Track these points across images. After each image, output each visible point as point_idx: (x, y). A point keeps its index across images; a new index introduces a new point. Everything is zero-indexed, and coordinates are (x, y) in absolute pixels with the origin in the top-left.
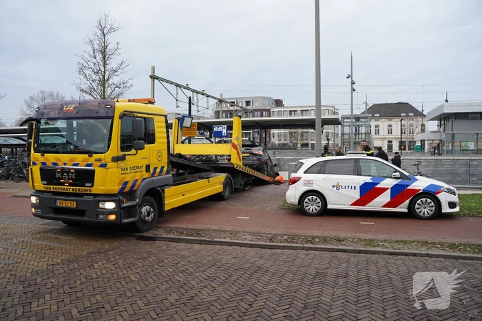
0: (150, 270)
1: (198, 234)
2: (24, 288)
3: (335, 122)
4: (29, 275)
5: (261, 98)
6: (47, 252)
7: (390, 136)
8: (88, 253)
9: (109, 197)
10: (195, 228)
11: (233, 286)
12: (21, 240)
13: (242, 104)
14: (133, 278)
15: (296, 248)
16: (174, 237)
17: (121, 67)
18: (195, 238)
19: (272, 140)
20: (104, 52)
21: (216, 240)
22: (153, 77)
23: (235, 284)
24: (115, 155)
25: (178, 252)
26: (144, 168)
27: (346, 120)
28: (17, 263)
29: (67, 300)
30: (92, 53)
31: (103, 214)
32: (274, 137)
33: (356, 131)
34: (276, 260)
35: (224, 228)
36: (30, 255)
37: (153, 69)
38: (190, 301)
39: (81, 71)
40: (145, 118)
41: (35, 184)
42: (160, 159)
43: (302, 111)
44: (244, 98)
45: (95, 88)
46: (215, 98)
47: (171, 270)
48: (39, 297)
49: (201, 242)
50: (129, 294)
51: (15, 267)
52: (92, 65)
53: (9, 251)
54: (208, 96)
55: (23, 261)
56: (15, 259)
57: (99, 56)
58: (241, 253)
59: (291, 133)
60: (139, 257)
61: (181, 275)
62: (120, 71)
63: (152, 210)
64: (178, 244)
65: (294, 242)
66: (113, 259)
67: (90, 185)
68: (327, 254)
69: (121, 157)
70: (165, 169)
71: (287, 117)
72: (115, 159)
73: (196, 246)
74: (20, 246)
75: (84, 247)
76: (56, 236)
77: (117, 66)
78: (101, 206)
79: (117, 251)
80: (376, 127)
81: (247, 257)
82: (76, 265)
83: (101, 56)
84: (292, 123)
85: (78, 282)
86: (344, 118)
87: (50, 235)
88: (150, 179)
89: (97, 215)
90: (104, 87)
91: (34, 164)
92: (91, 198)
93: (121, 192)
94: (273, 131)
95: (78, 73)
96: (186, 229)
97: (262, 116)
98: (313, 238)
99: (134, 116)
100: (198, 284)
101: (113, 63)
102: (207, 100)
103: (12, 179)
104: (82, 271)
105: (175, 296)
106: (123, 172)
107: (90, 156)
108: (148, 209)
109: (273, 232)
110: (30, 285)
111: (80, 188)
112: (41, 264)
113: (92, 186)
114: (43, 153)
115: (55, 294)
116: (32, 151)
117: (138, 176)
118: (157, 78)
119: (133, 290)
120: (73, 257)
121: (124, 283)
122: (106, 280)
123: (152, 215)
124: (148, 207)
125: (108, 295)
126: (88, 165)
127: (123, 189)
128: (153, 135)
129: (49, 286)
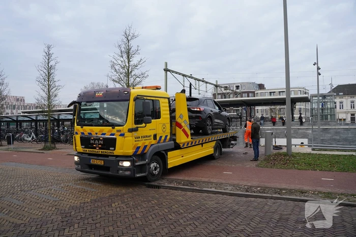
0: (151, 210)
1: (191, 184)
2: (62, 218)
3: (305, 100)
4: (67, 209)
5: (247, 83)
6: (82, 194)
7: (353, 110)
8: (110, 196)
9: (126, 158)
10: (190, 180)
11: (211, 225)
12: (67, 184)
13: (233, 87)
14: (138, 215)
15: (266, 198)
16: (173, 186)
17: (140, 63)
18: (189, 187)
19: (257, 114)
20: (128, 53)
21: (204, 189)
22: (166, 70)
23: (214, 223)
24: (131, 127)
25: (174, 197)
26: (152, 137)
27: (314, 98)
28: (61, 200)
29: (89, 229)
30: (120, 54)
31: (122, 170)
32: (258, 112)
33: (322, 106)
34: (249, 206)
35: (212, 180)
36: (71, 195)
37: (166, 64)
38: (177, 235)
39: (113, 66)
40: (153, 100)
41: (77, 148)
42: (164, 130)
43: (280, 92)
44: (234, 84)
45: (122, 78)
46: (212, 84)
47: (166, 211)
48: (71, 225)
49: (193, 191)
50: (132, 227)
51: (59, 203)
52: (120, 62)
53: (57, 192)
54: (207, 83)
55: (65, 199)
56: (61, 198)
57: (125, 56)
58: (222, 200)
59: (271, 109)
60: (145, 200)
61: (173, 215)
62: (139, 66)
63: (158, 166)
64: (176, 191)
65: (265, 193)
66: (126, 201)
67: (113, 149)
68: (292, 203)
69: (134, 129)
70: (168, 137)
71: (268, 97)
72: (131, 130)
73: (189, 193)
74: (65, 189)
75: (108, 191)
76: (90, 183)
77: (137, 62)
78: (120, 164)
79: (131, 195)
80: (340, 103)
81: (226, 203)
82: (100, 204)
83: (126, 56)
84: (271, 101)
85: (99, 216)
86: (313, 97)
87: (86, 182)
88: (157, 145)
89: (118, 171)
90: (128, 78)
91: (77, 133)
92: (114, 158)
93: (135, 154)
94: (257, 108)
95: (110, 68)
96: (183, 180)
97: (248, 96)
98: (281, 190)
99: (144, 99)
100: (185, 222)
101: (134, 60)
102: (206, 85)
103: (69, 143)
104: (103, 208)
105: (166, 230)
106: (136, 140)
107: (113, 128)
108: (155, 165)
109: (249, 184)
110: (66, 216)
111: (106, 151)
112: (76, 202)
113: (115, 150)
114: (82, 126)
115: (81, 224)
116: (76, 125)
117: (147, 143)
118: (169, 71)
119: (136, 224)
120: (99, 198)
121: (131, 218)
122: (118, 216)
123: (158, 170)
124: (155, 164)
125: (118, 227)
126: (111, 135)
127: (136, 152)
128: (159, 112)
129: (79, 218)
